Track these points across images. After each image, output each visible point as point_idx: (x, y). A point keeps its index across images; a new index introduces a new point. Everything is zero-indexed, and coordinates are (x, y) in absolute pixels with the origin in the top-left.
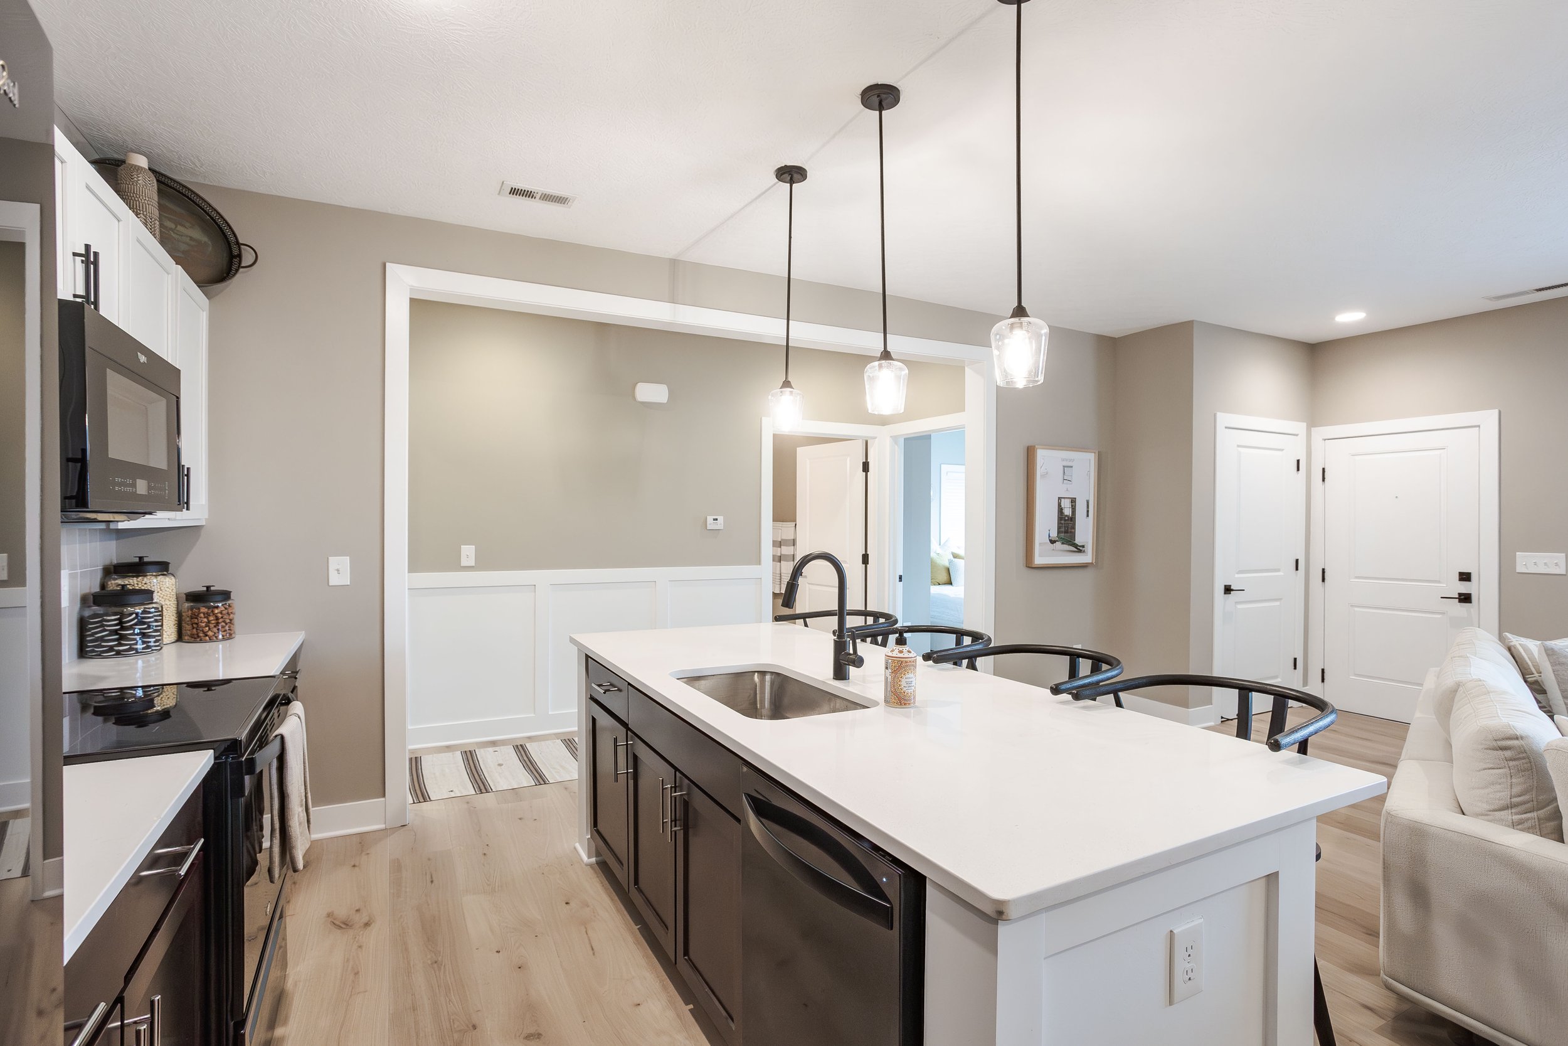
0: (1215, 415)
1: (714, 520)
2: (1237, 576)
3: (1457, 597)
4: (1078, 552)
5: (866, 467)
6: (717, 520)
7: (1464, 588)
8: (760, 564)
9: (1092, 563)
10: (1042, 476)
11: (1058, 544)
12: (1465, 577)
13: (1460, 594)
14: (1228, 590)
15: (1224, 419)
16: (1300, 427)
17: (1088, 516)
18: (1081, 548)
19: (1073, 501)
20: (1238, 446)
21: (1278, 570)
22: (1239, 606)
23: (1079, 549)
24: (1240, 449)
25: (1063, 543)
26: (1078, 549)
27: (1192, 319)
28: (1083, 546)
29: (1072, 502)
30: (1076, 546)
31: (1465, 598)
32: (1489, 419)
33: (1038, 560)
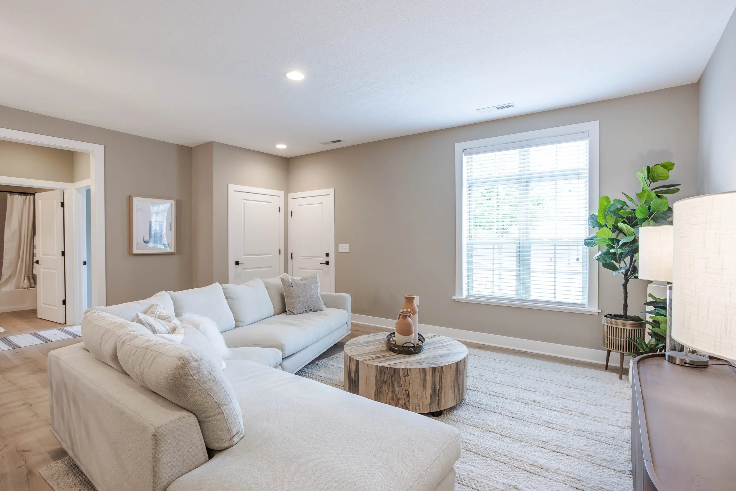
0: (228, 185)
2: (243, 257)
3: (326, 263)
5: (62, 205)
7: (327, 259)
9: (174, 253)
10: (138, 210)
11: (149, 244)
12: (327, 255)
14: (237, 263)
15: (232, 187)
16: (282, 193)
17: (170, 230)
20: (243, 200)
21: (270, 254)
22: (245, 270)
24: (244, 201)
27: (213, 141)
31: (328, 263)
32: (331, 191)
33: (135, 251)
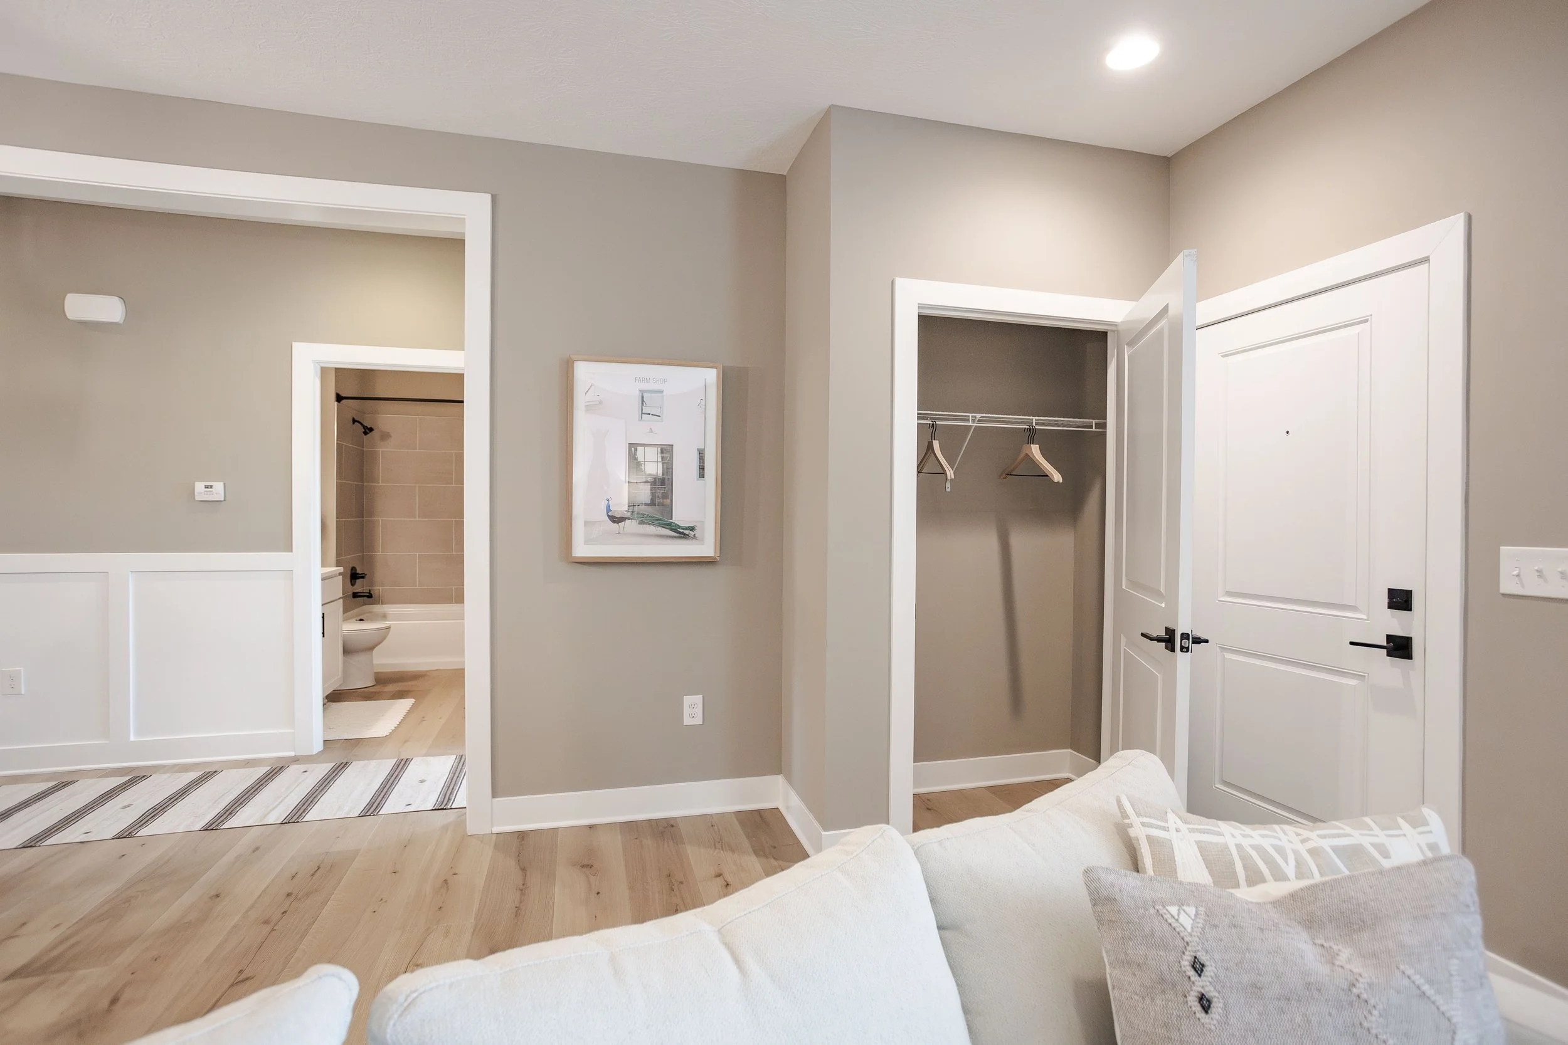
1: (207, 487)
3: (1385, 643)
4: (683, 538)
6: (211, 487)
7: (1396, 623)
8: (292, 551)
9: (718, 556)
10: (589, 408)
11: (630, 525)
12: (1400, 600)
13: (1389, 638)
17: (702, 475)
18: (686, 532)
19: (666, 451)
23: (683, 533)
25: (641, 523)
26: (680, 533)
28: (692, 529)
29: (662, 452)
30: (675, 528)
31: (1400, 647)
33: (582, 549)
